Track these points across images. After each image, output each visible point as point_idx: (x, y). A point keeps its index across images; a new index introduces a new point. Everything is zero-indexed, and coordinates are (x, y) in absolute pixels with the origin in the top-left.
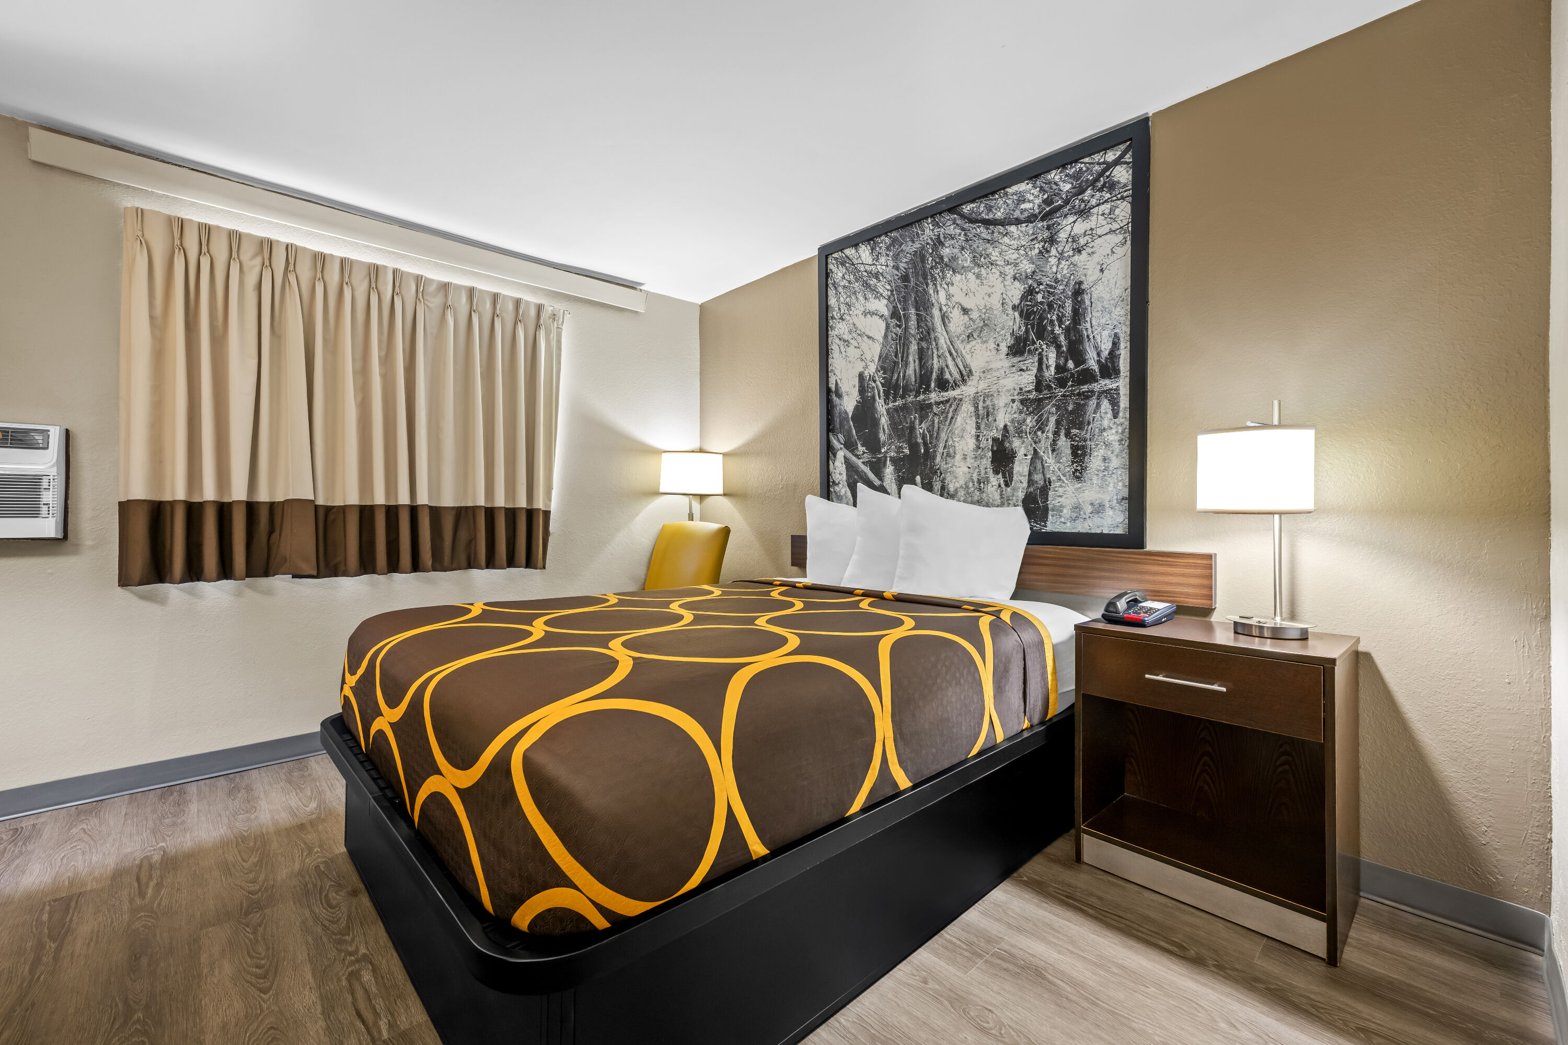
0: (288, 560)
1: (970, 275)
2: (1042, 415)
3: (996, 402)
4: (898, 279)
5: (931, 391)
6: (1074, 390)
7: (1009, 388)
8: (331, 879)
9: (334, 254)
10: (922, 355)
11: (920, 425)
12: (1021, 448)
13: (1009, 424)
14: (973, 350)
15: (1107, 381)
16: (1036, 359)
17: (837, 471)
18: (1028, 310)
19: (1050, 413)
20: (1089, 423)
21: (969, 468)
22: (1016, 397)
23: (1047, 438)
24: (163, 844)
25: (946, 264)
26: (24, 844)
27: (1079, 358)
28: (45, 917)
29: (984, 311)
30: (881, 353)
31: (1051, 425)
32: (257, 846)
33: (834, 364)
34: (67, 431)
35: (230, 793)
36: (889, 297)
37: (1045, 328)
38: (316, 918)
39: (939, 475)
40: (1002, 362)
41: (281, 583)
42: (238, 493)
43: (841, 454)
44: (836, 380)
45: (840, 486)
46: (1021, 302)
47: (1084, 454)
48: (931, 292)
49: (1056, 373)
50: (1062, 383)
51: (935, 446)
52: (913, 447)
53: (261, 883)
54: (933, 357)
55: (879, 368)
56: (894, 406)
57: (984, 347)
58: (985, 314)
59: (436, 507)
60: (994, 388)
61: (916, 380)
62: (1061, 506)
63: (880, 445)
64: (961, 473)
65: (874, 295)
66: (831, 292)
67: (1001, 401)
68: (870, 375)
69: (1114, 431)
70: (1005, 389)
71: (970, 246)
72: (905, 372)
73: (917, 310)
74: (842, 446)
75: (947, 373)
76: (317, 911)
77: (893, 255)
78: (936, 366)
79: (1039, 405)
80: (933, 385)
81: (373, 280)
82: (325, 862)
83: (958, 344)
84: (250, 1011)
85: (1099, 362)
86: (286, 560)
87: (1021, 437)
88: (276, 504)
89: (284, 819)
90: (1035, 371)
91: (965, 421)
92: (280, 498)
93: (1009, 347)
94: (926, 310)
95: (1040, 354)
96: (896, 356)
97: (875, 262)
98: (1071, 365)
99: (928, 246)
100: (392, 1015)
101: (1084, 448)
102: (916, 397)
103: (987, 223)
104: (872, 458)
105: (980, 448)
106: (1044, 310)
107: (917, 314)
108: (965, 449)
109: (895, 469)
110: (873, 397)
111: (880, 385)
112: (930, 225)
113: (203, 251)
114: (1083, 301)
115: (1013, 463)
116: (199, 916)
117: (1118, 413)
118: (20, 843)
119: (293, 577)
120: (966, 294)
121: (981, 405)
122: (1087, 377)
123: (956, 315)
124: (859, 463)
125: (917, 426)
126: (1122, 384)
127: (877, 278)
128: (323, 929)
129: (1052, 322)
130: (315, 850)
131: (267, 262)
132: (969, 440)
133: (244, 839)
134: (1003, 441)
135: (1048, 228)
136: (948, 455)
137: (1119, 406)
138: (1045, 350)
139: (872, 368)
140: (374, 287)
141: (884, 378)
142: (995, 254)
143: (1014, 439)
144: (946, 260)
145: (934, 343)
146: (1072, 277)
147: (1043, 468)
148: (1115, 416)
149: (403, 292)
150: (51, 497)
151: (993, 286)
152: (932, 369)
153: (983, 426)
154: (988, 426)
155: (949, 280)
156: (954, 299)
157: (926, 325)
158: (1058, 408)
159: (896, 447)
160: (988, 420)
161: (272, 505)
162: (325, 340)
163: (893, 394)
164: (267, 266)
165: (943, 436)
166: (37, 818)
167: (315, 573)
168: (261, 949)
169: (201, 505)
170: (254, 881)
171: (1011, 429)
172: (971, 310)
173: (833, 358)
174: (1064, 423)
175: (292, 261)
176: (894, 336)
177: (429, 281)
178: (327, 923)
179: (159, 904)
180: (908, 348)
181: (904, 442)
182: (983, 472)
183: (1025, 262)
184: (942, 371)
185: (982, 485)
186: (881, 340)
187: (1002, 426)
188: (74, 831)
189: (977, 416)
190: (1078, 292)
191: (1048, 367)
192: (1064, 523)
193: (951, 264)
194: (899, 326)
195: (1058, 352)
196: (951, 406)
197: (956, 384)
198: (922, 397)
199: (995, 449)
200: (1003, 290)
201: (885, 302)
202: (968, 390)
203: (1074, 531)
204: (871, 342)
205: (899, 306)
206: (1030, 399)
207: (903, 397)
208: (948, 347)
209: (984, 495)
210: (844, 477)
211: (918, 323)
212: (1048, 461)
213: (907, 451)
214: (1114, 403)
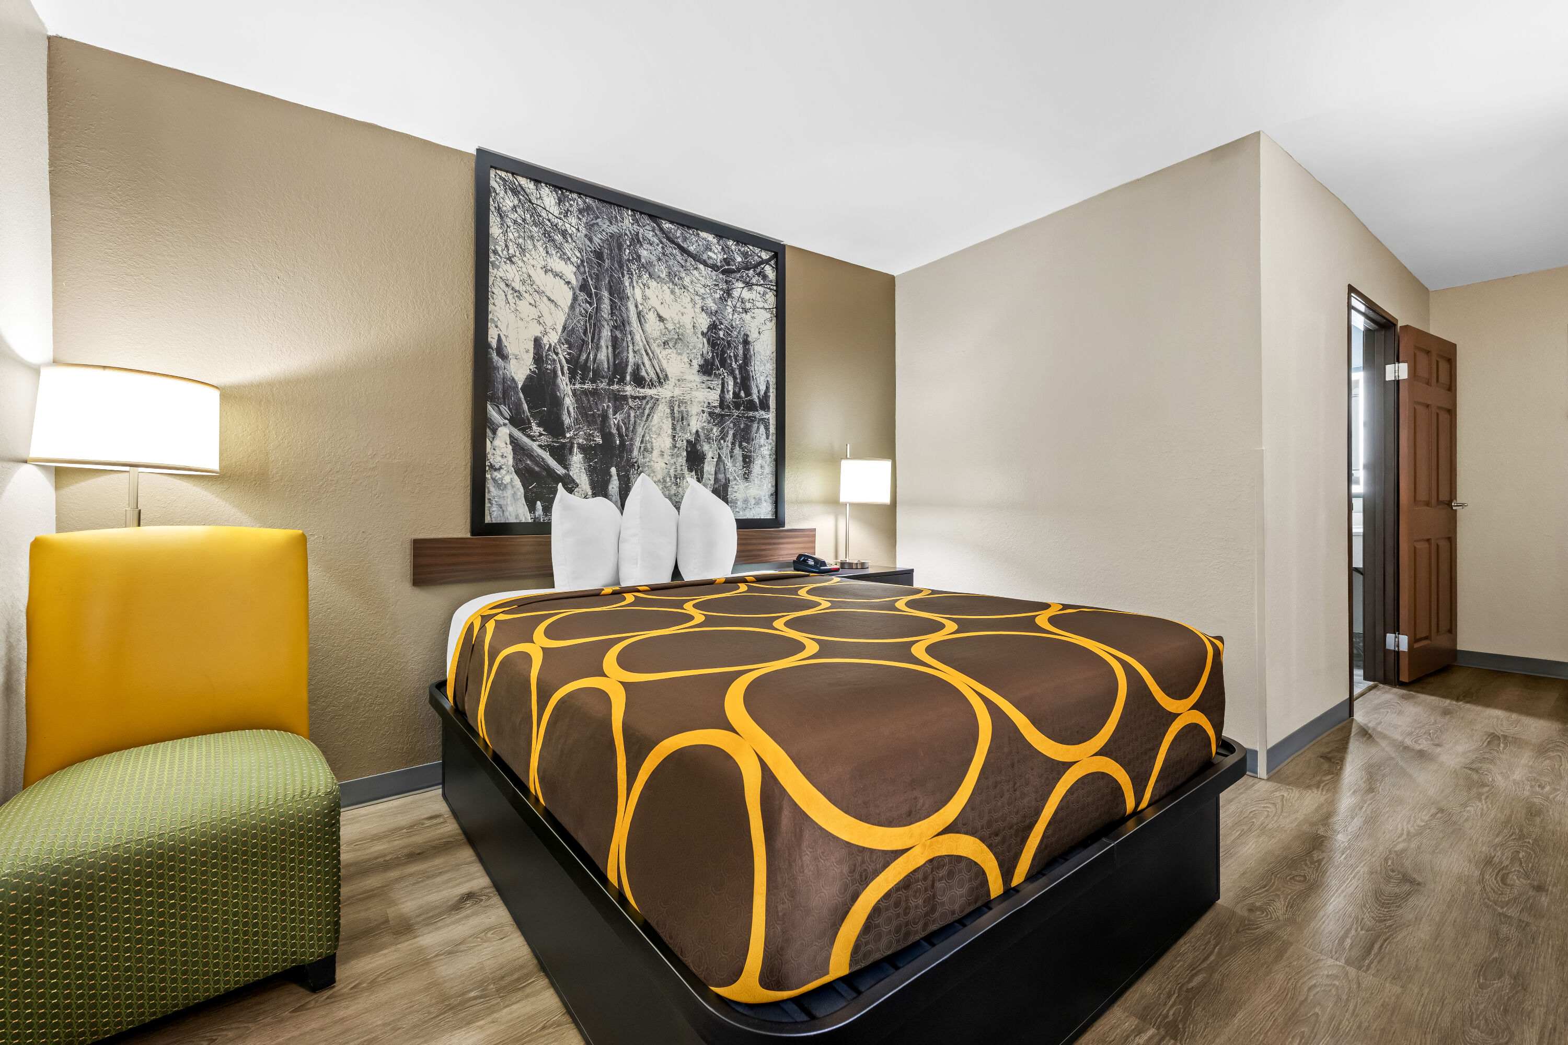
1: (665, 287)
2: (724, 428)
3: (690, 410)
4: (591, 251)
5: (626, 384)
6: (744, 414)
7: (700, 400)
10: (615, 343)
11: (614, 414)
12: (709, 450)
13: (700, 430)
14: (668, 357)
15: (763, 412)
16: (720, 382)
17: (498, 452)
18: (713, 340)
19: (729, 428)
20: (753, 440)
21: (666, 464)
22: (705, 409)
23: (727, 446)
25: (643, 265)
27: (748, 393)
29: (678, 325)
30: (565, 324)
31: (730, 438)
33: (496, 314)
36: (579, 266)
37: (726, 361)
39: (636, 468)
40: (694, 376)
43: (504, 432)
44: (499, 335)
45: (503, 472)
46: (708, 332)
47: (750, 462)
48: (627, 284)
49: (733, 398)
50: (737, 406)
51: (632, 439)
52: (607, 436)
54: (628, 350)
55: (563, 341)
56: (582, 388)
57: (679, 357)
58: (679, 329)
60: (687, 397)
61: (609, 368)
62: (736, 499)
63: (563, 428)
64: (659, 468)
65: (559, 255)
66: (494, 220)
67: (694, 409)
68: (550, 345)
69: (766, 448)
70: (697, 400)
71: (667, 261)
72: (596, 355)
73: (610, 294)
74: (507, 422)
75: (643, 370)
77: (587, 223)
78: (631, 360)
79: (722, 419)
80: (628, 378)
83: (654, 346)
85: (759, 397)
87: (710, 443)
90: (719, 392)
91: (661, 420)
93: (700, 365)
94: (621, 299)
95: (723, 379)
96: (585, 333)
97: (562, 216)
98: (742, 394)
99: (626, 237)
101: (750, 457)
102: (609, 384)
103: (683, 250)
104: (553, 442)
105: (676, 447)
106: (725, 346)
107: (611, 300)
108: (663, 446)
109: (585, 458)
110: (554, 371)
111: (564, 361)
112: (630, 218)
114: (749, 350)
115: (704, 463)
117: (769, 436)
120: (662, 303)
121: (676, 409)
122: (751, 406)
123: (651, 317)
124: (534, 446)
125: (611, 416)
126: (771, 416)
127: (564, 237)
129: (730, 356)
132: (666, 438)
134: (695, 444)
135: (727, 282)
136: (646, 450)
137: (769, 431)
138: (726, 377)
139: (552, 338)
141: (569, 354)
142: (687, 281)
143: (704, 444)
144: (643, 260)
145: (629, 336)
146: (742, 329)
147: (725, 469)
148: (767, 438)
151: (685, 308)
152: (627, 362)
153: (678, 429)
154: (683, 428)
155: (645, 282)
156: (650, 302)
157: (621, 315)
158: (735, 425)
159: (585, 434)
160: (682, 423)
163: (580, 374)
165: (640, 430)
171: (702, 435)
172: (667, 320)
173: (494, 304)
174: (738, 437)
176: (583, 312)
180: (600, 332)
181: (595, 429)
182: (679, 468)
183: (710, 299)
184: (637, 368)
185: (678, 480)
186: (567, 310)
187: (694, 431)
189: (673, 418)
190: (746, 342)
191: (728, 391)
192: (739, 512)
193: (648, 268)
194: (591, 304)
195: (734, 382)
196: (647, 403)
197: (652, 384)
198: (616, 387)
199: (689, 449)
200: (693, 315)
201: (574, 269)
202: (665, 392)
203: (744, 518)
204: (552, 306)
205: (591, 282)
206: (715, 413)
207: (593, 381)
208: (644, 346)
209: (680, 489)
210: (510, 461)
211: (611, 309)
212: (728, 464)
213: (599, 440)
214: (767, 429)
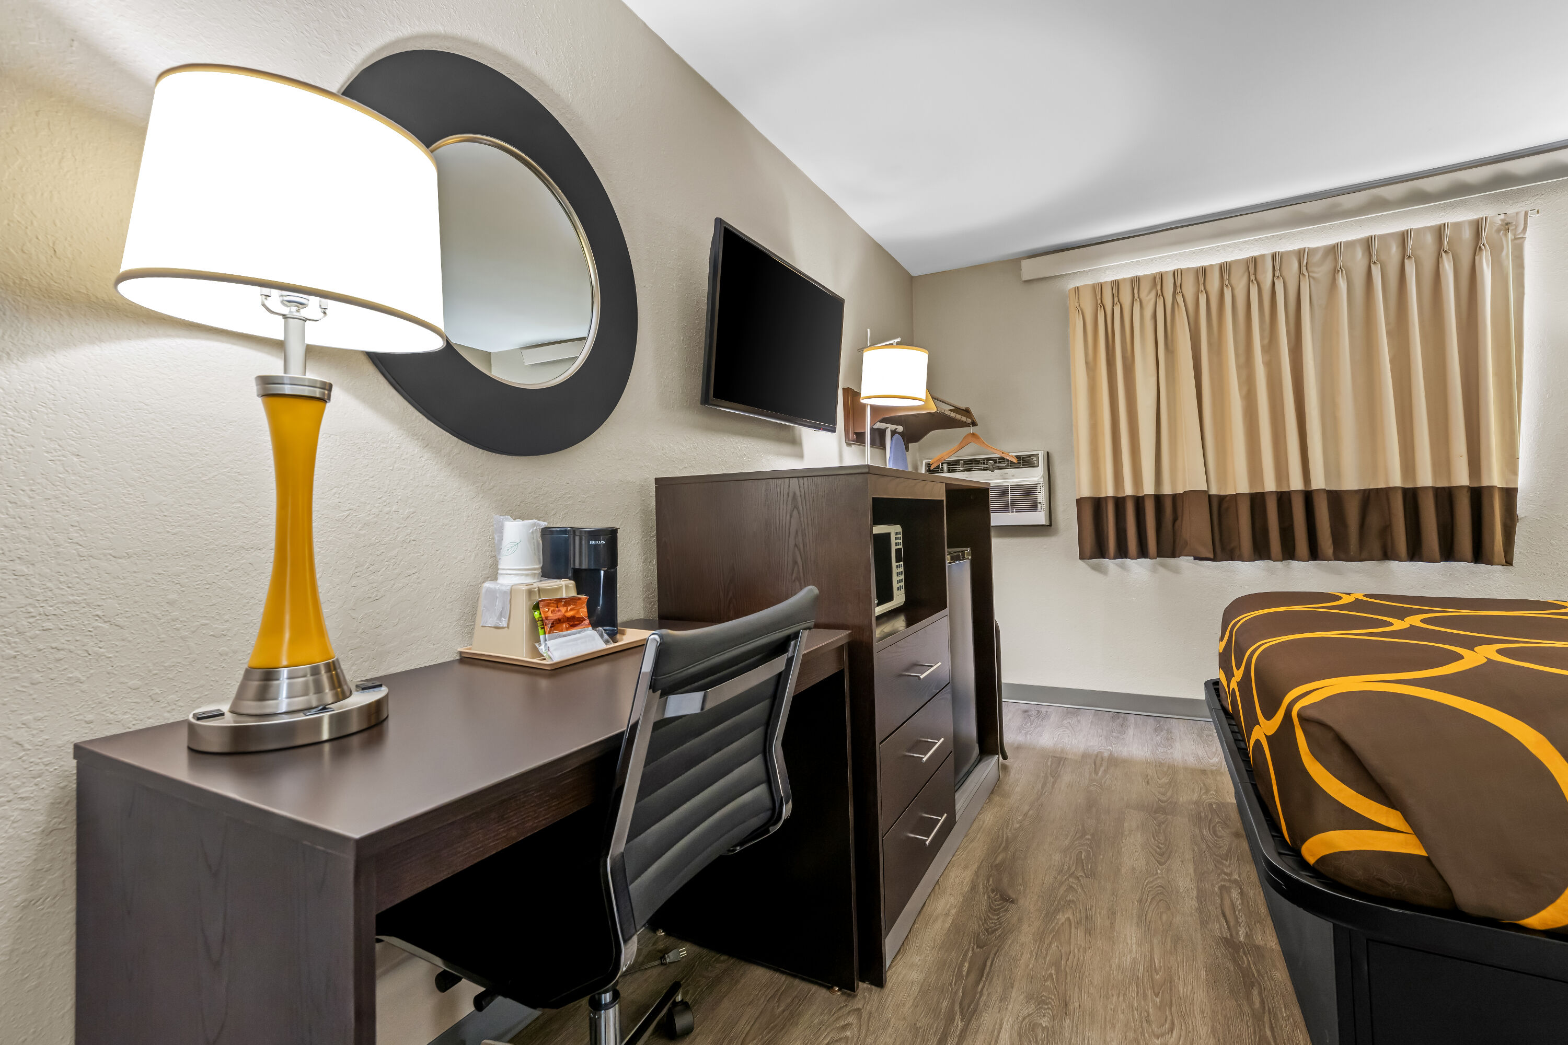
0: (1189, 542)
8: (1220, 817)
9: (1213, 264)
24: (1111, 748)
26: (1042, 720)
28: (1049, 764)
32: (1169, 772)
34: (1048, 453)
35: (1155, 730)
38: (1203, 838)
41: (1185, 563)
42: (1148, 489)
53: (1167, 798)
59: (1336, 491)
76: (1205, 834)
81: (1252, 272)
82: (1217, 803)
84: (1149, 869)
86: (1186, 543)
88: (1177, 496)
89: (1191, 761)
92: (1180, 490)
100: (1251, 930)
113: (1115, 303)
116: (1126, 800)
118: (1040, 720)
119: (1195, 559)
128: (1207, 848)
130: (1211, 792)
131: (1159, 293)
133: (1161, 765)
140: (1254, 279)
149: (1284, 274)
150: (1042, 498)
161: (1174, 497)
162: (1210, 344)
164: (1159, 296)
166: (1048, 708)
167: (1212, 556)
168: (1162, 838)
169: (1124, 499)
170: (1163, 794)
175: (1178, 285)
177: (1312, 251)
178: (1211, 845)
179: (1105, 782)
188: (1065, 722)
